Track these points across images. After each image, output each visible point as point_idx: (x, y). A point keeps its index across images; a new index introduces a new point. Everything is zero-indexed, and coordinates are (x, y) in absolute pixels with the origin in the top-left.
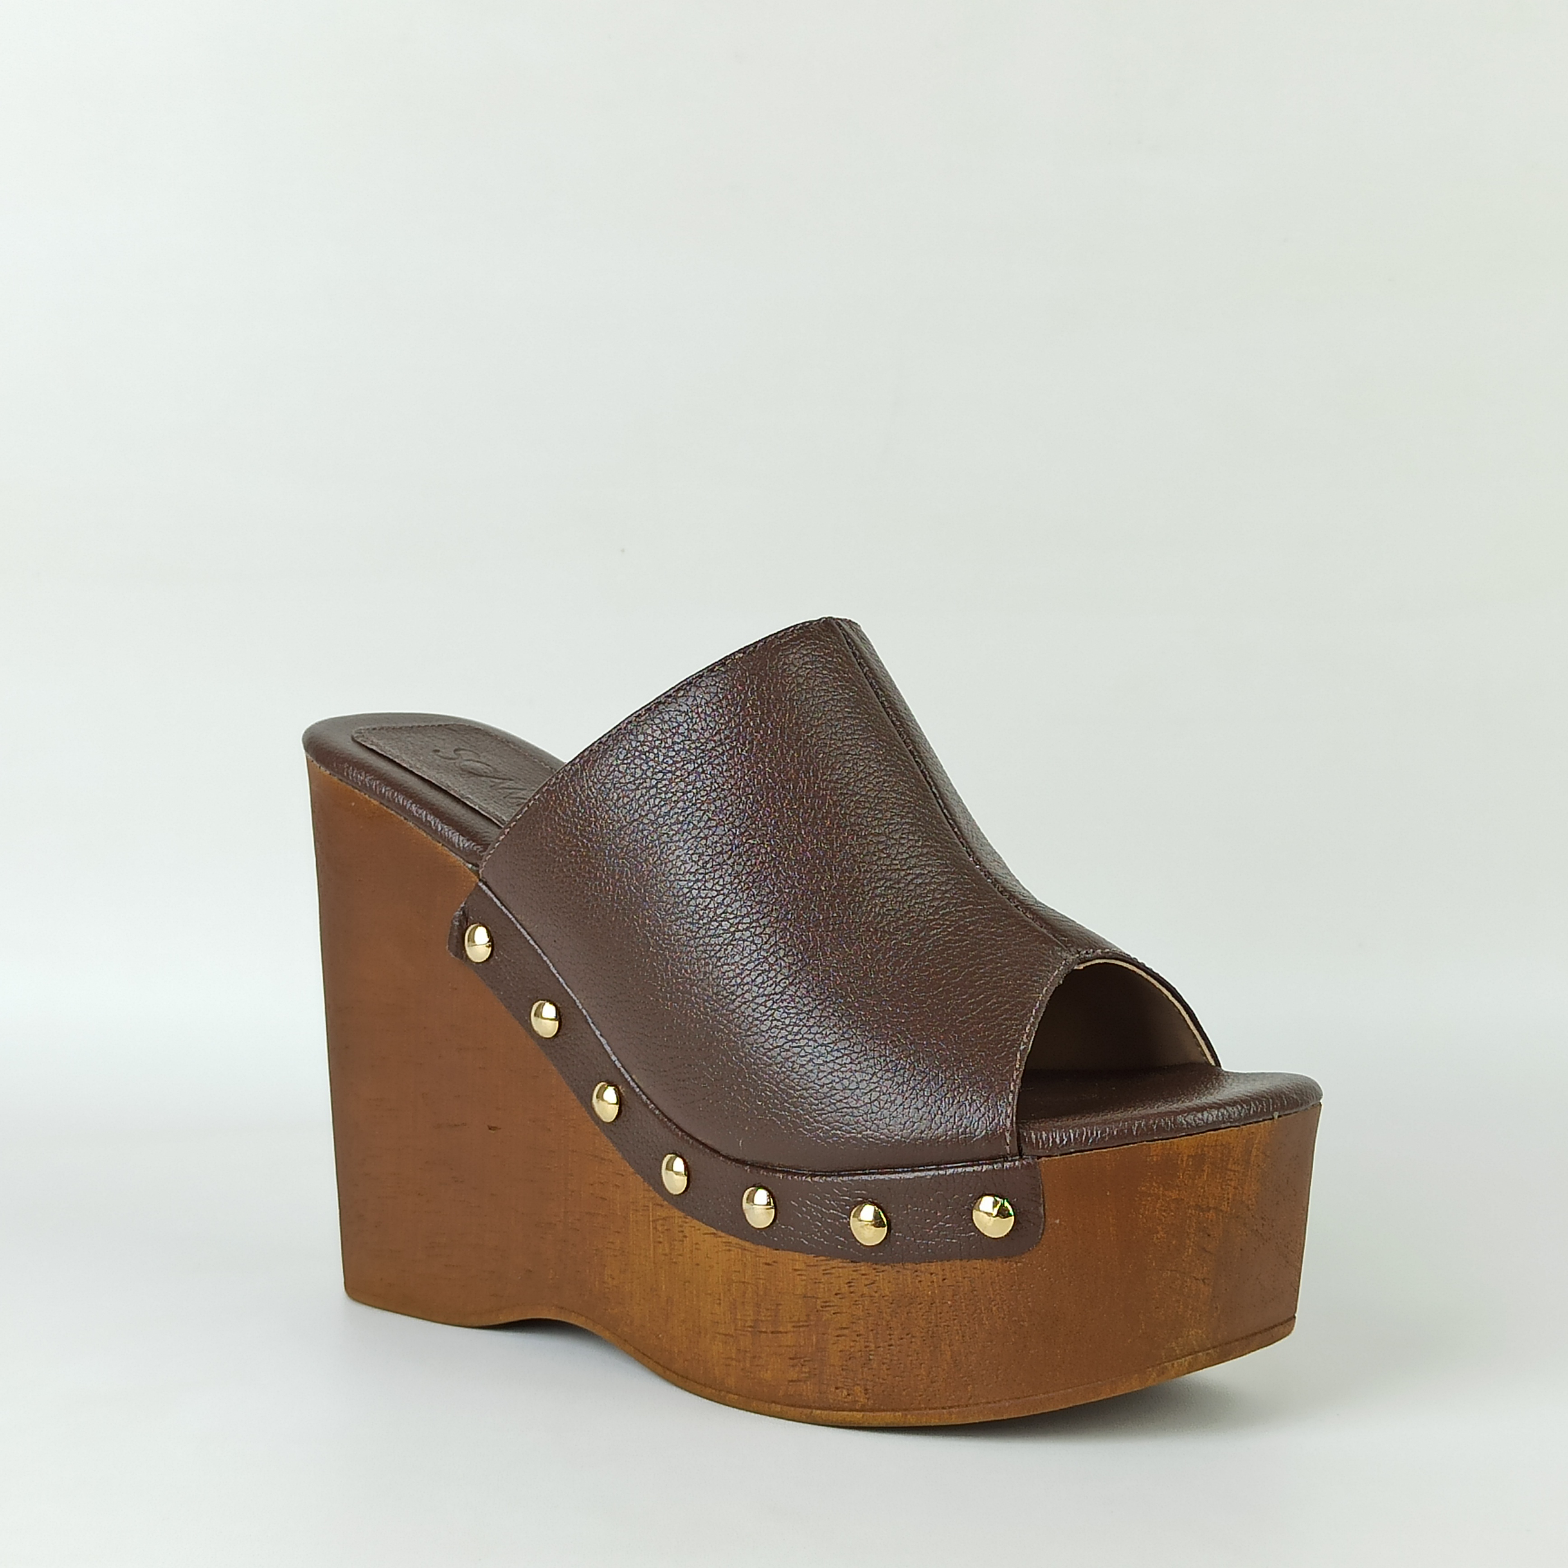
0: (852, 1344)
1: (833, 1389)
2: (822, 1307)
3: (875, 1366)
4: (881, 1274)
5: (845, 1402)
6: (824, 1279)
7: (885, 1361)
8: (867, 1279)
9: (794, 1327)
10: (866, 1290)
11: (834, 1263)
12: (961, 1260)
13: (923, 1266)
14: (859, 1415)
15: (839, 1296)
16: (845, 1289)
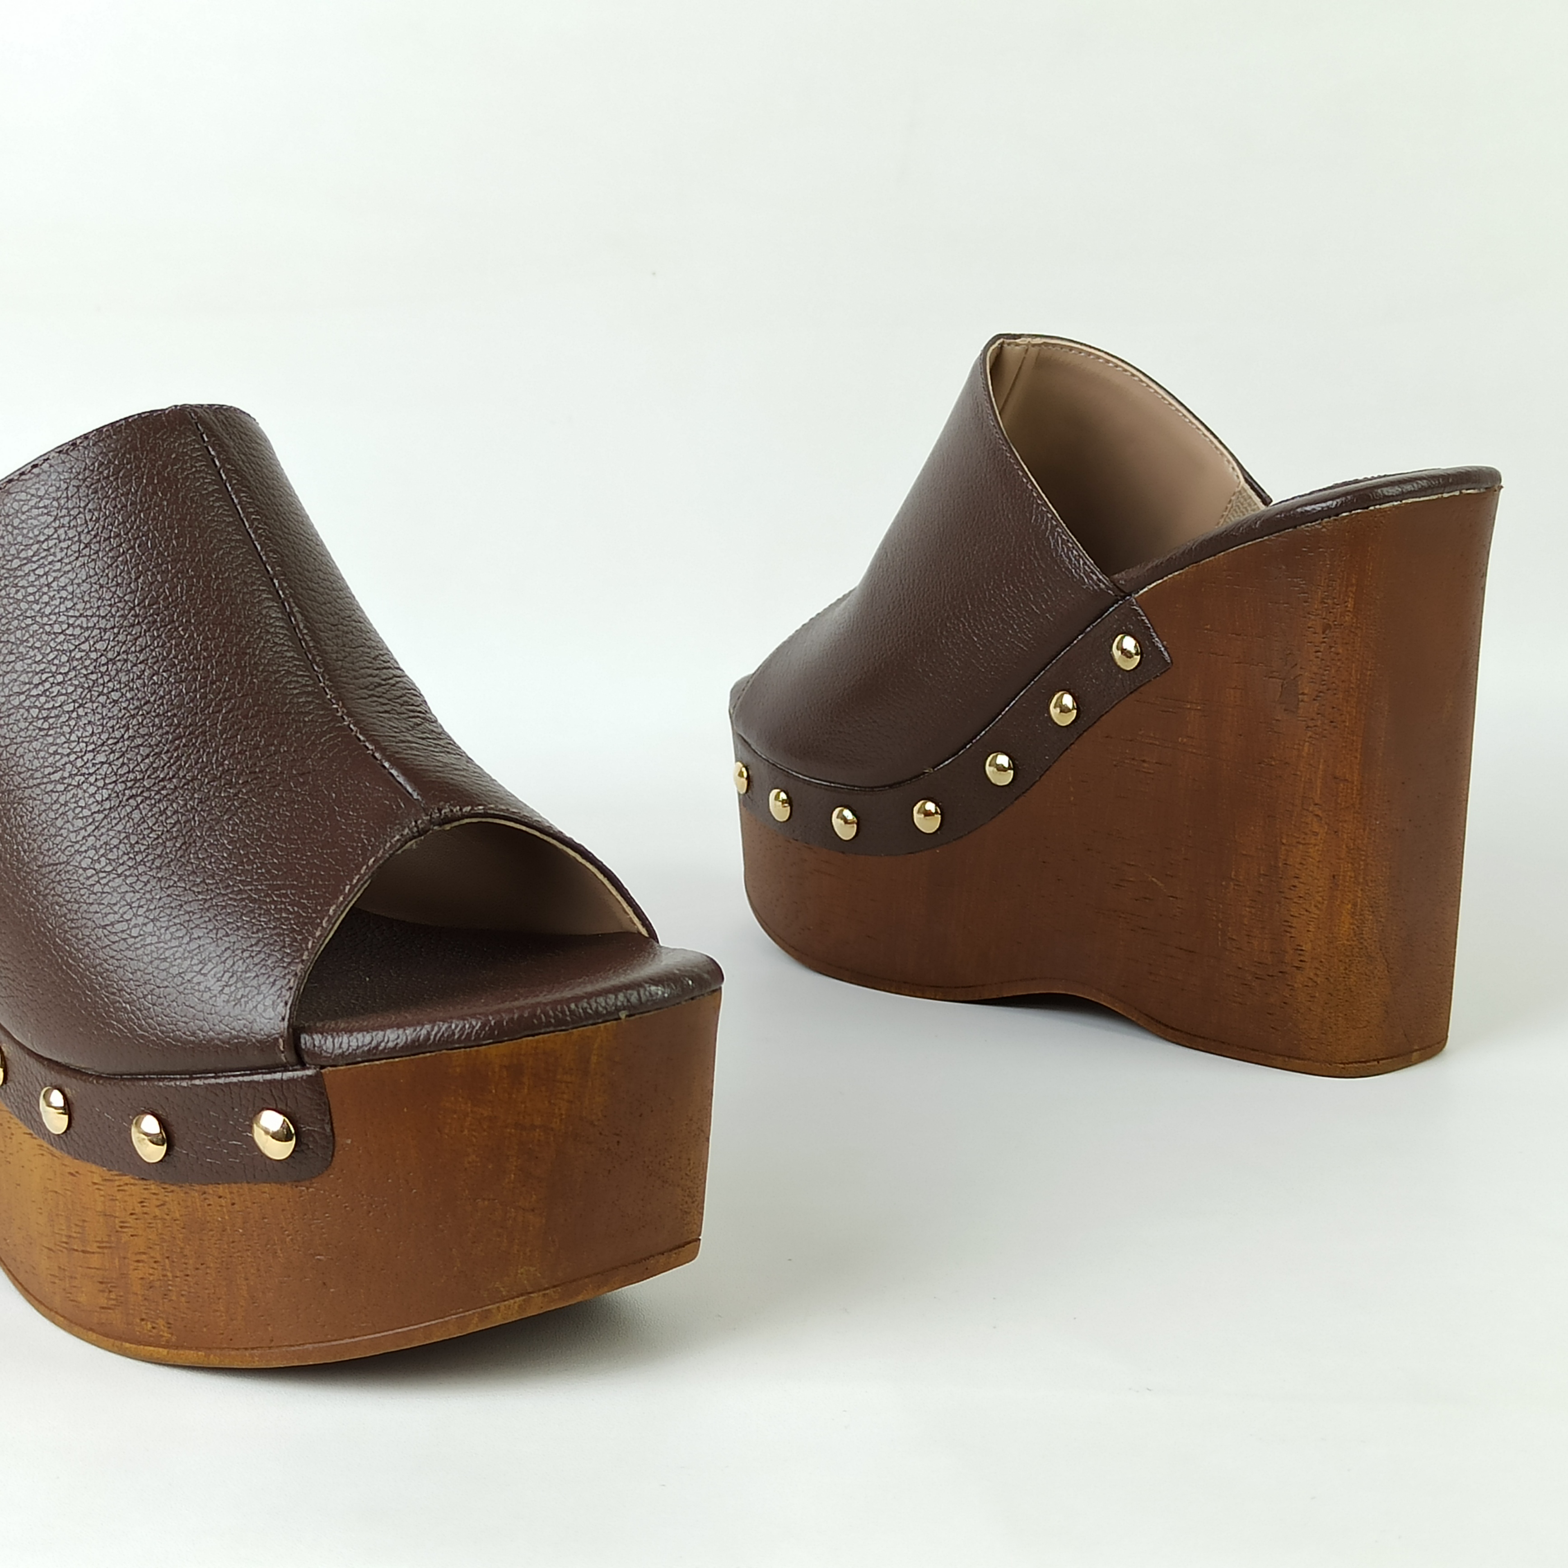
0: (151, 1271)
1: (138, 1321)
2: (121, 1227)
3: (174, 1298)
4: (170, 1194)
5: (151, 1336)
6: (119, 1196)
7: (183, 1293)
8: (158, 1199)
9: (99, 1247)
10: (157, 1212)
11: (126, 1179)
12: (248, 1183)
13: (210, 1189)
14: (164, 1352)
15: (134, 1217)
16: (138, 1209)
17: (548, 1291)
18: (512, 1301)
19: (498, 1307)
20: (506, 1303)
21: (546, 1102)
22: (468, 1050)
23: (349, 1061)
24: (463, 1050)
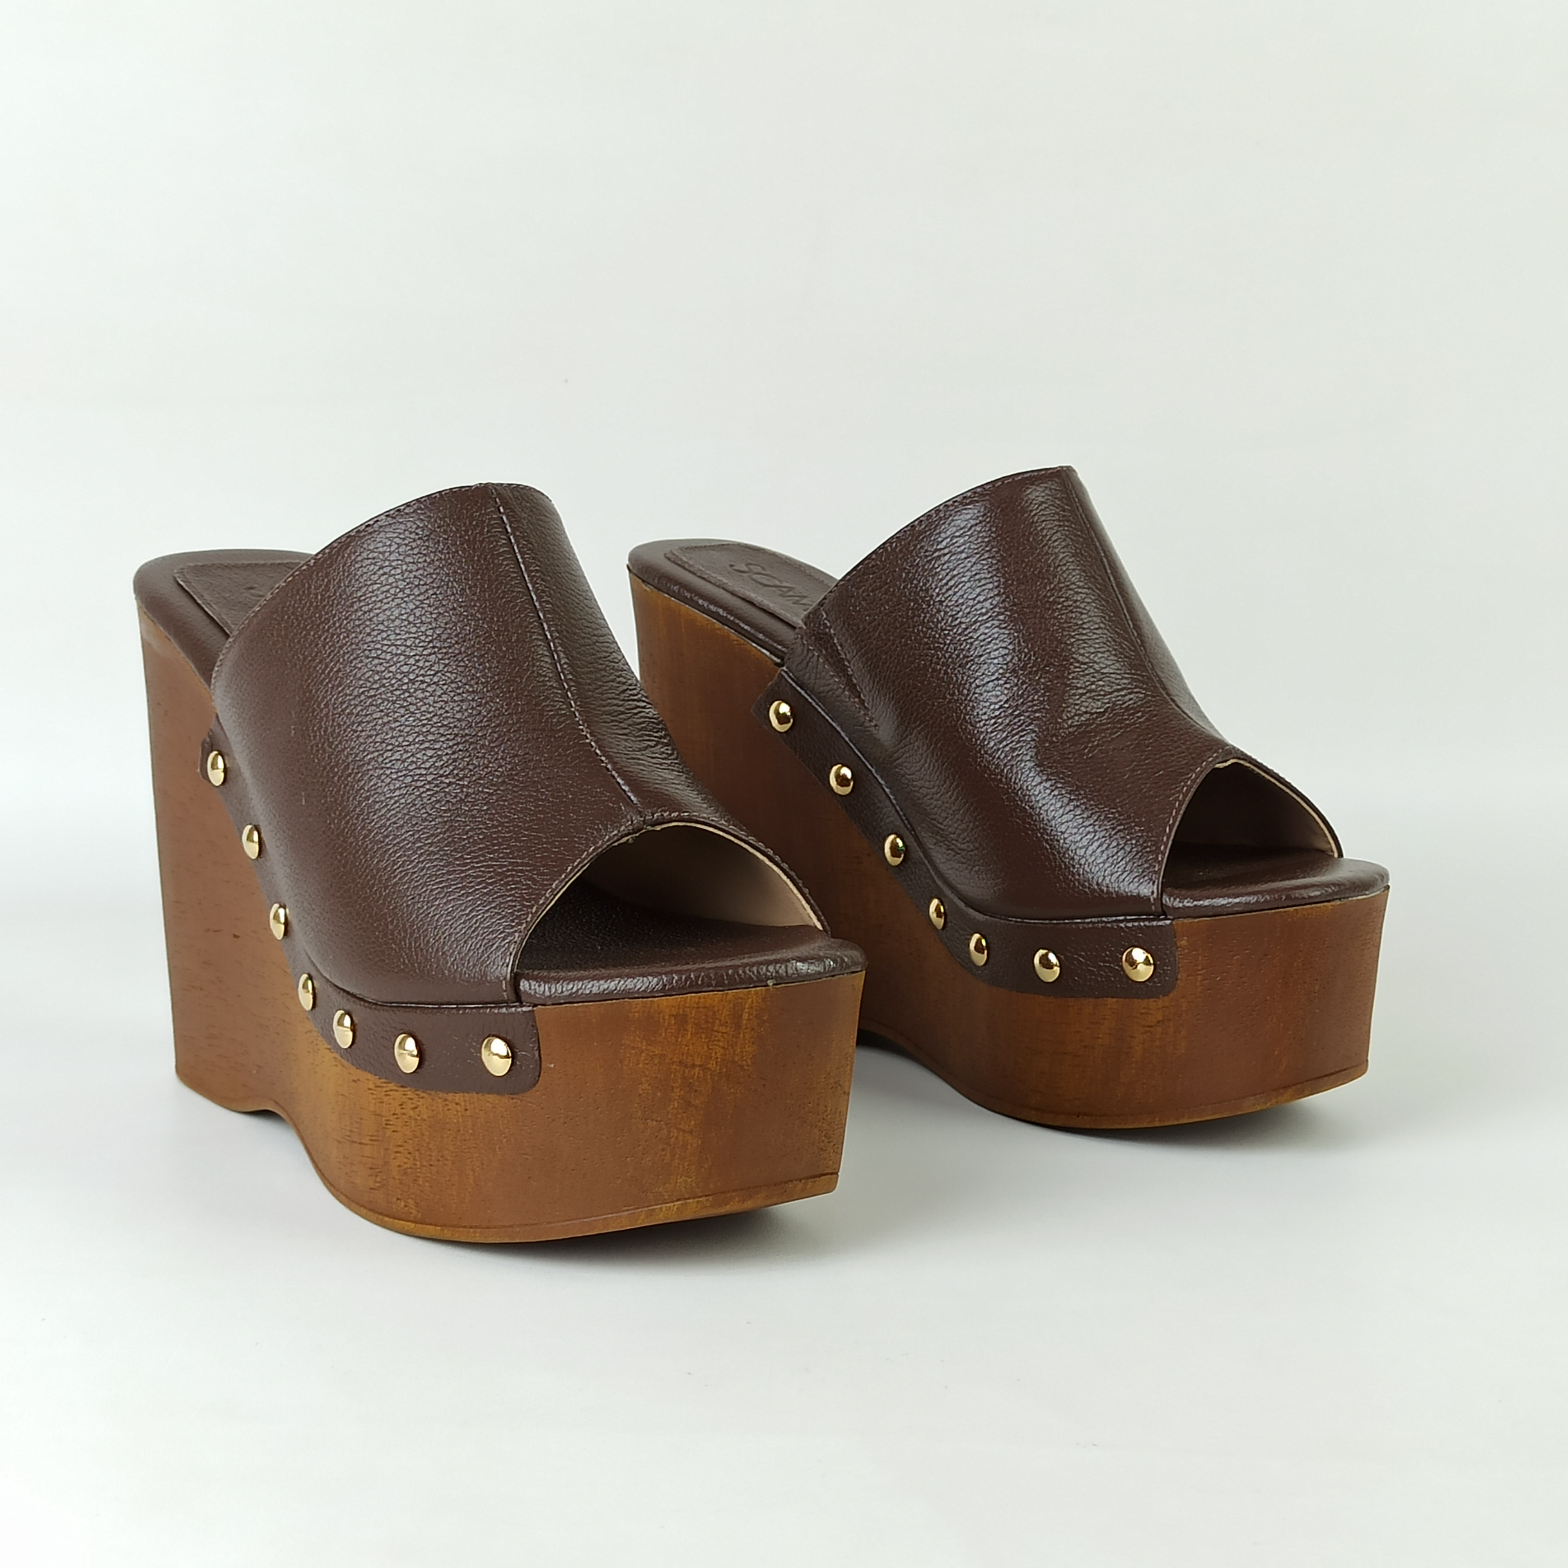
0: (406, 1160)
1: (395, 1199)
2: (386, 1124)
3: (421, 1183)
4: (421, 1100)
5: (403, 1213)
6: (386, 1099)
7: (428, 1179)
8: (412, 1103)
9: (371, 1140)
10: (411, 1113)
11: (392, 1086)
12: (477, 1093)
13: (450, 1097)
14: (412, 1225)
15: (395, 1116)
16: (398, 1111)
17: (701, 1199)
18: (672, 1204)
19: (661, 1208)
20: (668, 1205)
21: (705, 1047)
22: (645, 1000)
23: (555, 1002)
24: (641, 1000)
